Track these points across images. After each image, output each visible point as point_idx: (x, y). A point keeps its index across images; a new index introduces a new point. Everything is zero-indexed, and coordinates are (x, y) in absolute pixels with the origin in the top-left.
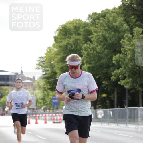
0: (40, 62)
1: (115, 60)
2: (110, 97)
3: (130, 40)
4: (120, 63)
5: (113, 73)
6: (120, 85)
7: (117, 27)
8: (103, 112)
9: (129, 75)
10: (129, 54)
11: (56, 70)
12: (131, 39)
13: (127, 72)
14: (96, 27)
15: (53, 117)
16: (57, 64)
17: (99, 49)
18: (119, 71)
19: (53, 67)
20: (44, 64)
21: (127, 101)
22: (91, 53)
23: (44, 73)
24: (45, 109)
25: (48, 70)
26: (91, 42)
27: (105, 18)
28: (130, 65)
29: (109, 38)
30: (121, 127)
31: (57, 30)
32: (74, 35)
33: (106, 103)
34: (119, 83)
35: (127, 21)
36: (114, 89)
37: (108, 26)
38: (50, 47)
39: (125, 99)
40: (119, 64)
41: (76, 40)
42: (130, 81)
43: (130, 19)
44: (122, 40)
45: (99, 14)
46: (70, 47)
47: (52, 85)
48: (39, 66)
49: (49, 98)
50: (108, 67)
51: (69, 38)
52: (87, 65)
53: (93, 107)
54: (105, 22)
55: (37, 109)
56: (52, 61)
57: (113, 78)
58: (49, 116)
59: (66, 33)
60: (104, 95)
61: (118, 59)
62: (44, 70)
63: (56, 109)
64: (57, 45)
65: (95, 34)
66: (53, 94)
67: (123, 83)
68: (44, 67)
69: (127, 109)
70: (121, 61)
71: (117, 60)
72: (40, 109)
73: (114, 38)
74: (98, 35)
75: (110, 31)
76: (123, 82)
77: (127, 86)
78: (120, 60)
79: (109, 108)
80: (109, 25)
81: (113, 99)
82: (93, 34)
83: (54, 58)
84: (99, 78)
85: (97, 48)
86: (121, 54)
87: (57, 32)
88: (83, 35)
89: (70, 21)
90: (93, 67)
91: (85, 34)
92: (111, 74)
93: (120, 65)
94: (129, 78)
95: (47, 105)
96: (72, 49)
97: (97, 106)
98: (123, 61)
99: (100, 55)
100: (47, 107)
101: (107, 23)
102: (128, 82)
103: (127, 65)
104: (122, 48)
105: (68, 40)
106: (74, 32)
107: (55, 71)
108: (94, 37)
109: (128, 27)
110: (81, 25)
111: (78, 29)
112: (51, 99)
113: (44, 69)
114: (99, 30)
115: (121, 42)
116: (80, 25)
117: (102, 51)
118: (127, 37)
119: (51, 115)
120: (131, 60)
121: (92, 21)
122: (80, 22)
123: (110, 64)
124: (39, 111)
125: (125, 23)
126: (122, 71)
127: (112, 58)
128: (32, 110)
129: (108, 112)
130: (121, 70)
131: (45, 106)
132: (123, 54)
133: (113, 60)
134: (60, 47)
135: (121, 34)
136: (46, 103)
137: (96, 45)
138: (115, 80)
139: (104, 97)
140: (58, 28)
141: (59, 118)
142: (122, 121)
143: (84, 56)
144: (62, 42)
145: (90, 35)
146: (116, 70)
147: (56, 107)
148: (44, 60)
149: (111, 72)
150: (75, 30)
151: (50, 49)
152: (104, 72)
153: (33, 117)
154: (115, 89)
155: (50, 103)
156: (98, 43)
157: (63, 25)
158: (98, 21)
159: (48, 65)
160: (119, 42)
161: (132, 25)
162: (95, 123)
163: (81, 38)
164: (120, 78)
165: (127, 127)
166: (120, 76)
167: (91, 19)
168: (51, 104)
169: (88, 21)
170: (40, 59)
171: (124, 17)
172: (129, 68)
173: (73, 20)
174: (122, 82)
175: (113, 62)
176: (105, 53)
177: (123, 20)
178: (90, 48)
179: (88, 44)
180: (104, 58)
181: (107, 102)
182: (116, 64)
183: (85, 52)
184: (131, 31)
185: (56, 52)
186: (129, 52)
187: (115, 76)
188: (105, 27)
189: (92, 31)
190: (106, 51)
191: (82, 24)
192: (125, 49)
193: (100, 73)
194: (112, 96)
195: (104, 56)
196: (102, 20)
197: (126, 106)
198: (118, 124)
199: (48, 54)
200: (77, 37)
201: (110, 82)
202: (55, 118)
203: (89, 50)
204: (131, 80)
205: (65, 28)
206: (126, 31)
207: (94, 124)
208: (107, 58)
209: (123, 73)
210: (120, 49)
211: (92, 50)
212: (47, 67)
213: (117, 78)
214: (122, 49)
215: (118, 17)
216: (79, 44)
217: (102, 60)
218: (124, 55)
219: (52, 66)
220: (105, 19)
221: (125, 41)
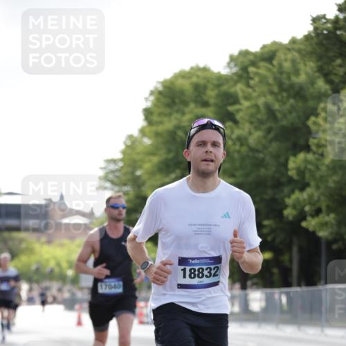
0: (107, 173)
1: (293, 169)
2: (281, 259)
4: (307, 176)
5: (289, 201)
6: (306, 230)
9: (328, 207)
13: (323, 198)
14: (248, 86)
16: (150, 178)
17: (254, 140)
18: (305, 195)
19: (139, 183)
20: (118, 177)
22: (234, 151)
25: (127, 192)
26: (236, 122)
27: (273, 65)
28: (331, 181)
29: (281, 113)
30: (307, 334)
31: (152, 93)
32: (192, 105)
33: (272, 274)
34: (304, 224)
35: (325, 72)
36: (291, 241)
37: (280, 85)
38: (132, 136)
39: (318, 265)
40: (303, 177)
42: (331, 220)
43: (331, 68)
44: (313, 119)
45: (255, 54)
48: (105, 182)
50: (278, 185)
51: (180, 113)
53: (238, 286)
54: (273, 73)
56: (136, 170)
57: (289, 213)
59: (174, 101)
61: (302, 166)
63: (146, 289)
64: (151, 131)
65: (246, 104)
67: (314, 226)
68: (118, 185)
70: (310, 170)
71: (298, 169)
73: (294, 114)
74: (256, 106)
75: (283, 97)
76: (313, 223)
77: (323, 234)
78: (306, 168)
79: (279, 287)
80: (282, 80)
81: (287, 264)
82: (243, 101)
83: (141, 163)
85: (250, 137)
86: (308, 152)
87: (152, 98)
88: (216, 105)
89: (184, 71)
92: (284, 202)
93: (307, 180)
94: (329, 212)
97: (249, 283)
98: (314, 171)
99: (257, 155)
102: (326, 224)
104: (311, 140)
105: (176, 119)
106: (193, 98)
108: (242, 110)
109: (328, 87)
110: (211, 82)
111: (202, 91)
113: (117, 188)
114: (255, 94)
115: (309, 123)
116: (208, 81)
117: (262, 144)
118: (326, 112)
120: (334, 168)
121: (237, 72)
122: (208, 75)
123: (284, 180)
125: (319, 77)
126: (311, 197)
127: (287, 163)
129: (276, 296)
130: (310, 193)
132: (314, 153)
133: (290, 167)
134: (157, 134)
135: (311, 103)
137: (247, 130)
138: (294, 217)
144: (161, 123)
146: (297, 191)
148: (117, 167)
149: (286, 196)
150: (196, 94)
151: (133, 139)
152: (267, 197)
154: (295, 240)
156: (254, 125)
157: (166, 81)
159: (127, 180)
160: (304, 123)
161: (337, 81)
162: (244, 324)
164: (305, 212)
165: (322, 334)
166: (306, 209)
167: (236, 65)
169: (228, 70)
170: (107, 164)
171: (318, 61)
172: (327, 188)
173: (192, 68)
174: (310, 224)
175: (290, 173)
177: (315, 69)
178: (234, 136)
180: (268, 164)
182: (296, 177)
187: (294, 207)
188: (272, 85)
189: (237, 96)
190: (274, 146)
191: (212, 79)
192: (320, 141)
194: (286, 258)
195: (268, 158)
197: (320, 282)
199: (129, 151)
200: (200, 111)
201: (281, 222)
202: (144, 311)
203: (230, 143)
205: (169, 88)
206: (323, 98)
209: (313, 202)
210: (307, 141)
211: (238, 143)
212: (125, 185)
213: (300, 214)
214: (313, 142)
217: (263, 171)
218: (316, 156)
220: (270, 66)
221: (320, 120)
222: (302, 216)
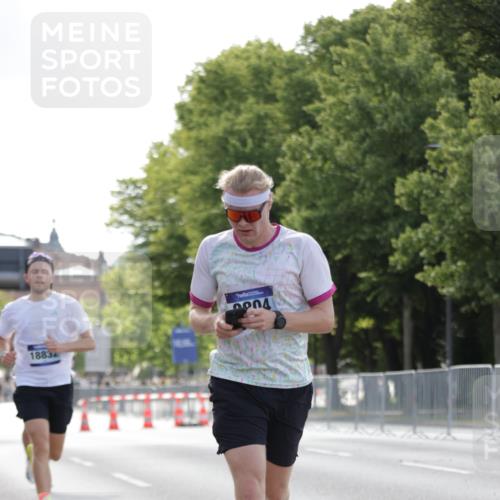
0: (123, 200)
1: (402, 195)
2: (387, 328)
3: (456, 120)
4: (423, 205)
5: (396, 243)
6: (423, 285)
7: (409, 73)
8: (361, 385)
9: (454, 250)
10: (454, 171)
11: (187, 228)
12: (460, 118)
13: (447, 238)
14: (333, 74)
15: (175, 406)
16: (190, 208)
17: (343, 151)
18: (420, 234)
19: (173, 216)
20: (139, 206)
21: (448, 345)
22: (314, 169)
23: (141, 240)
24: (145, 376)
25: (154, 229)
26: (314, 126)
27: (365, 41)
28: (458, 212)
29: (380, 112)
30: (427, 438)
31: (189, 81)
32: (251, 100)
33: (373, 350)
34: (419, 276)
35: (446, 51)
36: (401, 300)
37: (378, 70)
38: (161, 144)
39: (442, 335)
40: (418, 210)
41: (261, 119)
42: (460, 270)
43: (456, 45)
44: (429, 120)
45: (342, 25)
46: (238, 144)
47: (173, 285)
48: (122, 214)
49: (160, 333)
50: (379, 218)
51: (233, 111)
52: (299, 210)
53: (323, 368)
54: (367, 54)
55: (114, 375)
56: (170, 197)
57: (397, 260)
58: (160, 399)
59: (223, 93)
60: (365, 323)
61: (416, 191)
62: (142, 228)
63: (186, 374)
64: (189, 138)
65: (331, 100)
66: (177, 318)
67: (434, 279)
68: (141, 220)
69: (449, 371)
70: (427, 197)
71: (409, 195)
72: (126, 374)
73: (398, 114)
74: (341, 103)
75: (383, 86)
76: (433, 274)
77: (447, 290)
78: (420, 193)
79: (384, 370)
80: (381, 64)
81: (396, 335)
82: (323, 96)
83: (175, 186)
84: (347, 259)
85: (336, 148)
86: (424, 171)
87: (189, 88)
88: (286, 100)
89: (237, 48)
90: (323, 220)
91: (293, 98)
92: (390, 244)
93: (422, 213)
94: (456, 258)
95: (151, 359)
96: (244, 152)
97: (341, 363)
98: (433, 198)
99: (347, 175)
100: (154, 366)
101: (375, 58)
102: (452, 275)
103: (447, 210)
104: (428, 152)
105: (228, 119)
106: (253, 89)
107: (180, 232)
108: (324, 110)
109: (451, 73)
110: (278, 64)
111: (266, 78)
112: (168, 338)
113: (138, 224)
114: (343, 85)
115: (425, 127)
116: (274, 64)
117: (356, 159)
118: (448, 111)
119: (167, 396)
120: (463, 194)
121: (316, 51)
122: (275, 54)
123: (387, 210)
124: (124, 382)
125: (439, 59)
126: (428, 236)
127: (393, 186)
128: (95, 379)
129: (381, 383)
130: (427, 231)
131: (145, 364)
132: (433, 172)
133: (397, 193)
134: (199, 142)
135: (426, 97)
136: (150, 354)
137: (332, 137)
138: (403, 266)
139: (365, 331)
140: (190, 74)
141: (197, 407)
142: (432, 415)
143: (288, 177)
144: (206, 125)
145: (309, 101)
146: (408, 229)
147: (185, 365)
148: (140, 192)
149: (391, 236)
150: (256, 83)
151: (162, 149)
152: (363, 237)
153: (100, 406)
154: (406, 300)
155: (163, 351)
156: (342, 131)
157: (209, 63)
158: (339, 49)
159: (153, 210)
160: (416, 127)
161: (464, 64)
162: (333, 424)
163: (276, 110)
164: (423, 259)
165: (449, 437)
166: (422, 254)
167: (314, 41)
168: (169, 356)
169: (303, 47)
170: (124, 186)
171: (435, 36)
172: (454, 222)
173: (249, 44)
174: (429, 276)
175: (397, 201)
176: (368, 166)
177: (429, 45)
178: (313, 148)
179: (304, 134)
180: (364, 188)
181: (376, 348)
182: (406, 209)
183: (291, 163)
184: (462, 89)
185: (183, 161)
186: (455, 164)
187: (405, 252)
188: (367, 72)
189: (316, 87)
190: (370, 162)
191: (281, 60)
192: (441, 153)
193: (349, 241)
194: (394, 326)
195: (362, 179)
196: (354, 45)
197: (445, 362)
198: (419, 429)
199: (156, 168)
200: (263, 108)
201: (385, 273)
202: (185, 407)
203: (308, 156)
204: (464, 268)
205: (216, 73)
206: (443, 89)
207: (329, 428)
208: (375, 187)
209: (432, 243)
210: (423, 153)
211: (320, 157)
212: (152, 218)
213: (413, 261)
214: (431, 156)
215: (412, 36)
216: (271, 135)
217: (356, 194)
218: (435, 176)
219: (170, 215)
220: (363, 44)
221: (441, 123)
222: (417, 265)
